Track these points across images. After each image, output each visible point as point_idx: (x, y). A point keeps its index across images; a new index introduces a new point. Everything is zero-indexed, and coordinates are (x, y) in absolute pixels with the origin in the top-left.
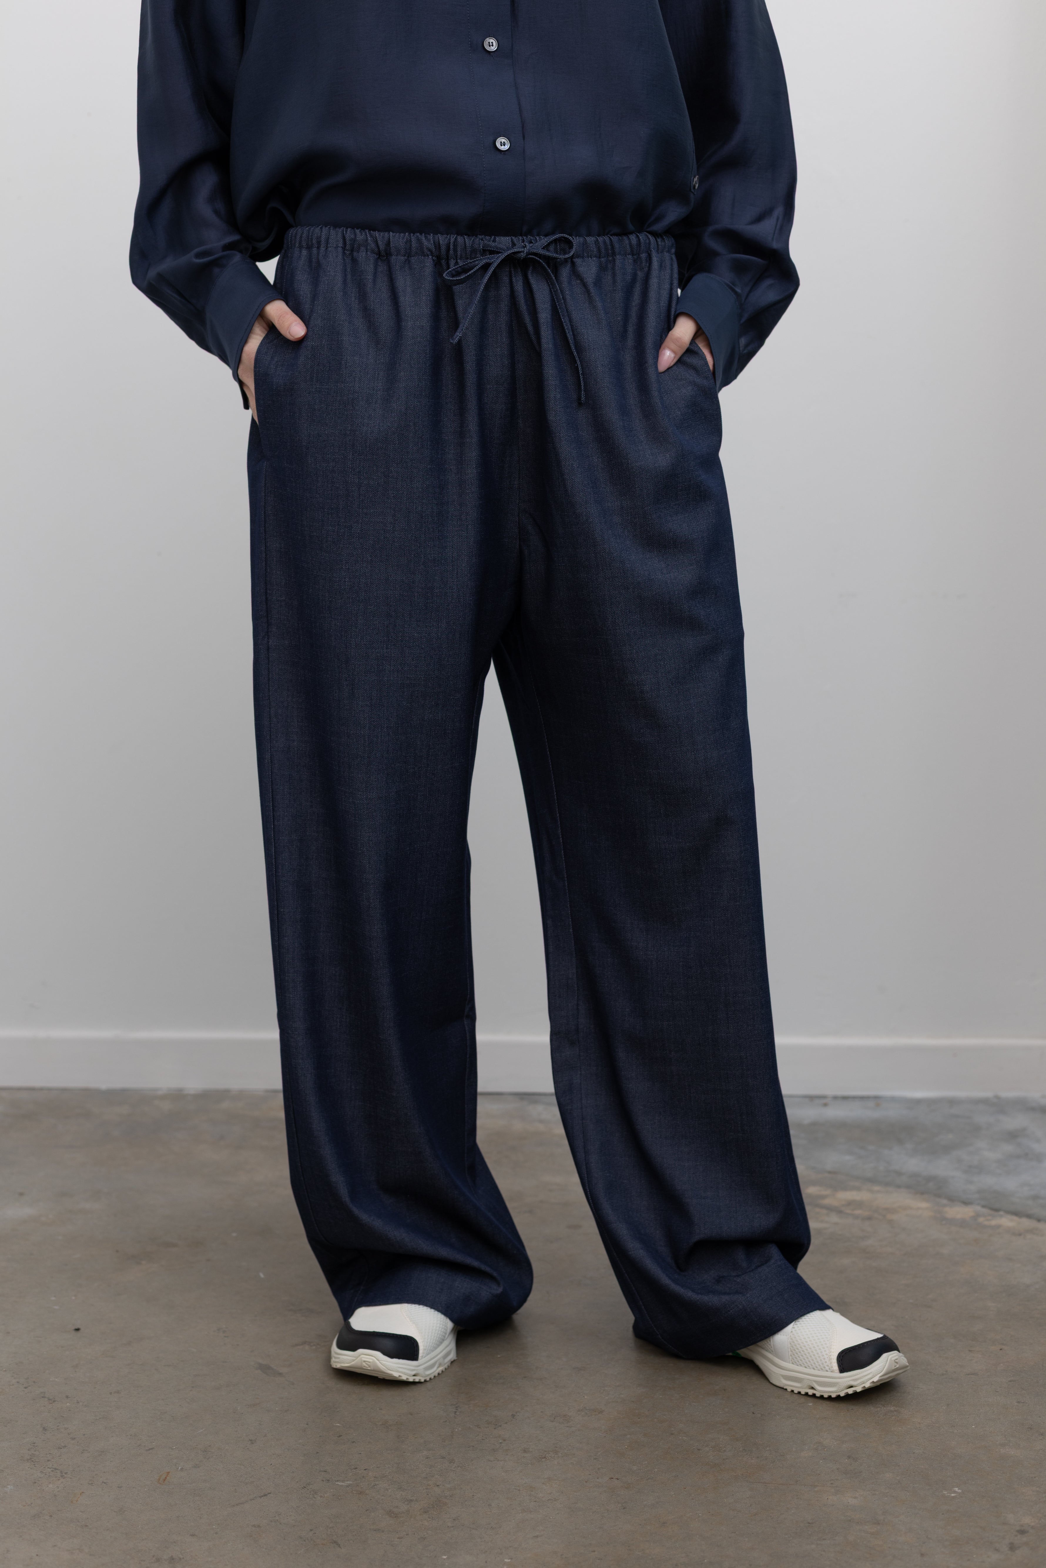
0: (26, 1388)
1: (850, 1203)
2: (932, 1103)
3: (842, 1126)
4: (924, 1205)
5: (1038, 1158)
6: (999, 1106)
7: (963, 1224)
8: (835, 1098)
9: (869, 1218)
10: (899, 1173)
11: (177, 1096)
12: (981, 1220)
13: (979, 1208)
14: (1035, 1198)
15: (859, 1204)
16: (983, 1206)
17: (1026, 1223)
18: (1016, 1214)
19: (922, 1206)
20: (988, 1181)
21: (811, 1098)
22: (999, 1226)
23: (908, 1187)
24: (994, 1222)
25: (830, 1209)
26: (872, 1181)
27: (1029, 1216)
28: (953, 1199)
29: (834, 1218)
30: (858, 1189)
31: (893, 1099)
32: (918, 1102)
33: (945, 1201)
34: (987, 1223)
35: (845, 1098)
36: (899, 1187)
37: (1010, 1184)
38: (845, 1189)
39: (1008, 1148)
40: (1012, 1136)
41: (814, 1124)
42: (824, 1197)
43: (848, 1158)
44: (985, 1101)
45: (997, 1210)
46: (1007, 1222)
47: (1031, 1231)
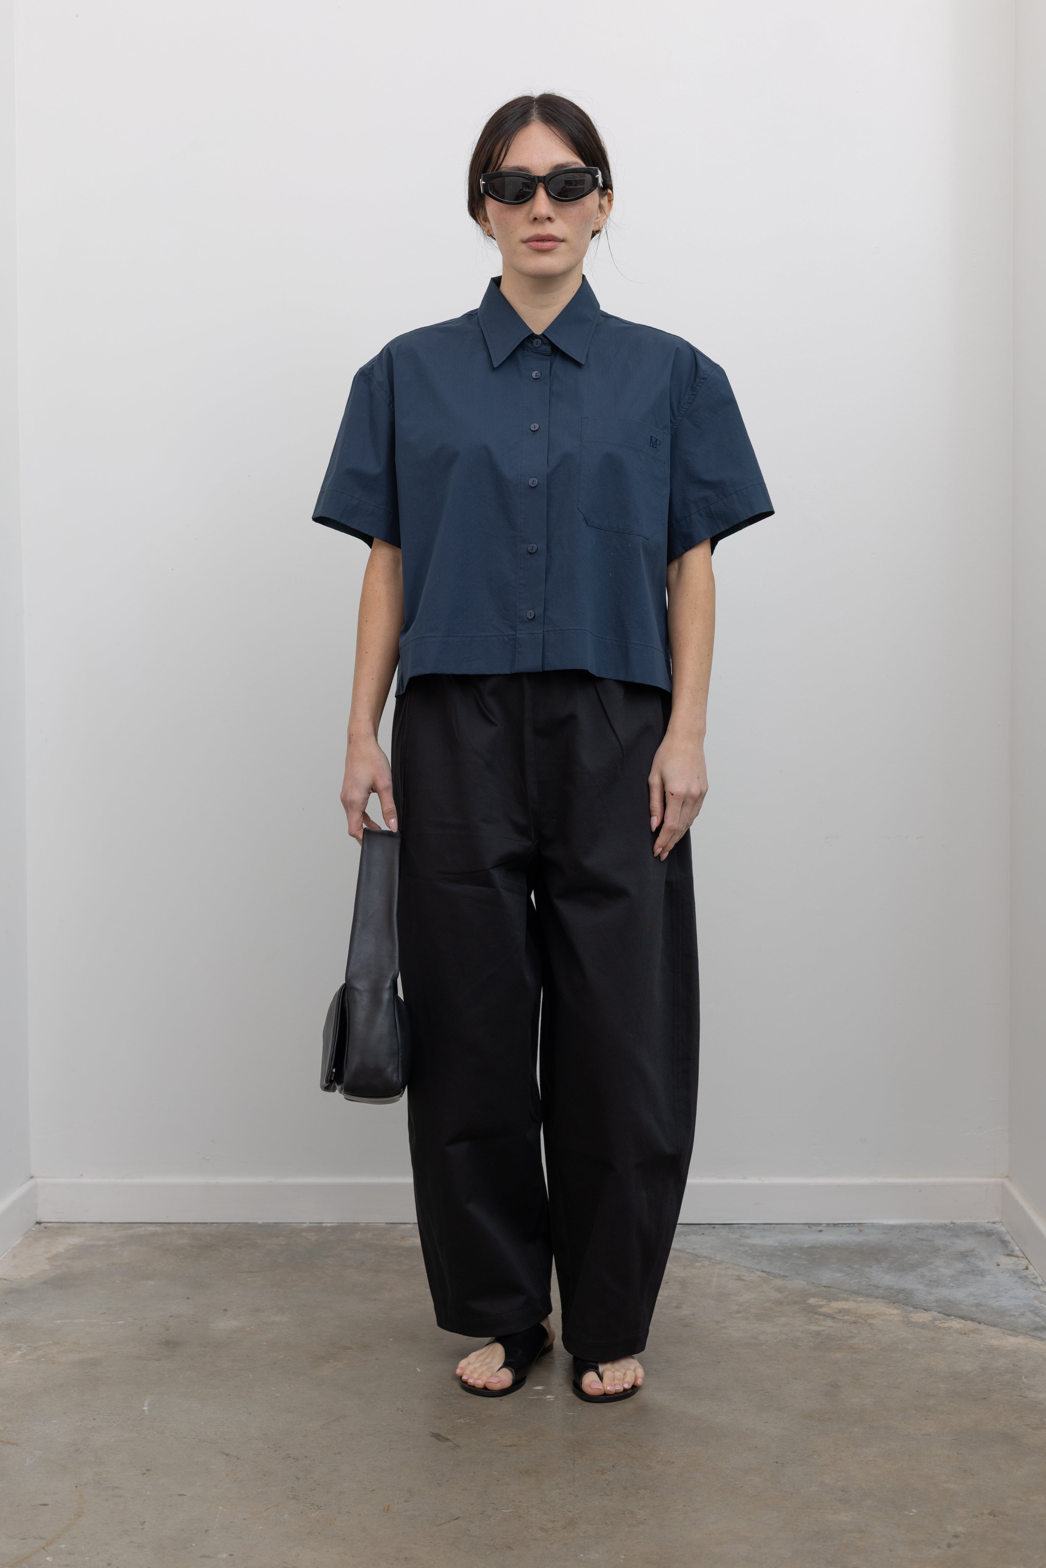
0: (275, 1451)
1: (840, 1311)
2: (903, 1229)
3: (834, 1248)
4: (895, 1312)
5: (982, 1273)
6: (954, 1230)
7: (924, 1326)
8: (828, 1225)
9: (855, 1323)
10: (877, 1287)
11: (318, 1228)
12: (937, 1323)
13: (936, 1314)
14: (978, 1305)
15: (846, 1312)
16: (938, 1313)
17: (970, 1325)
18: (963, 1318)
19: (893, 1312)
20: (944, 1292)
21: (809, 1225)
22: (950, 1328)
23: (883, 1298)
24: (946, 1325)
25: (826, 1315)
26: (856, 1293)
27: (972, 1320)
28: (916, 1307)
29: (829, 1323)
30: (847, 1300)
31: (873, 1226)
32: (892, 1227)
33: (911, 1309)
34: (941, 1325)
35: (835, 1225)
36: (877, 1298)
37: (960, 1294)
38: (836, 1300)
39: (960, 1266)
40: (963, 1256)
41: (812, 1247)
42: (821, 1306)
43: (838, 1275)
44: (943, 1227)
45: (948, 1315)
46: (956, 1324)
47: (973, 1331)
